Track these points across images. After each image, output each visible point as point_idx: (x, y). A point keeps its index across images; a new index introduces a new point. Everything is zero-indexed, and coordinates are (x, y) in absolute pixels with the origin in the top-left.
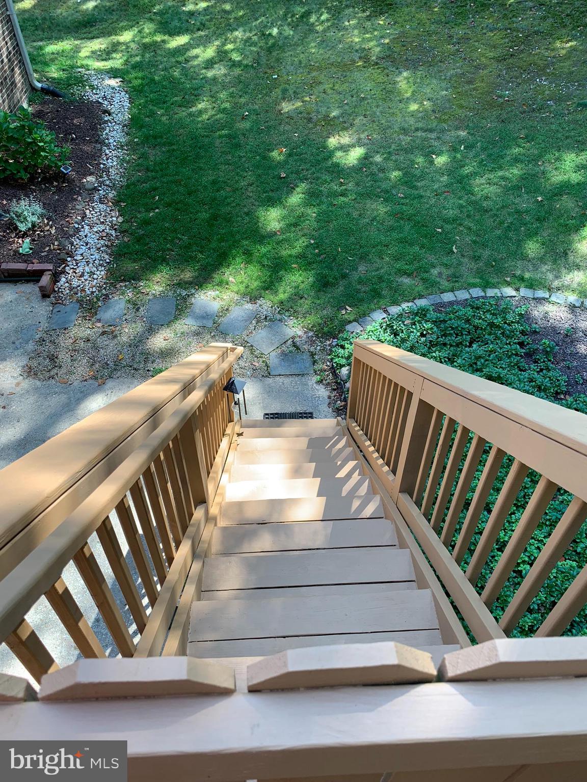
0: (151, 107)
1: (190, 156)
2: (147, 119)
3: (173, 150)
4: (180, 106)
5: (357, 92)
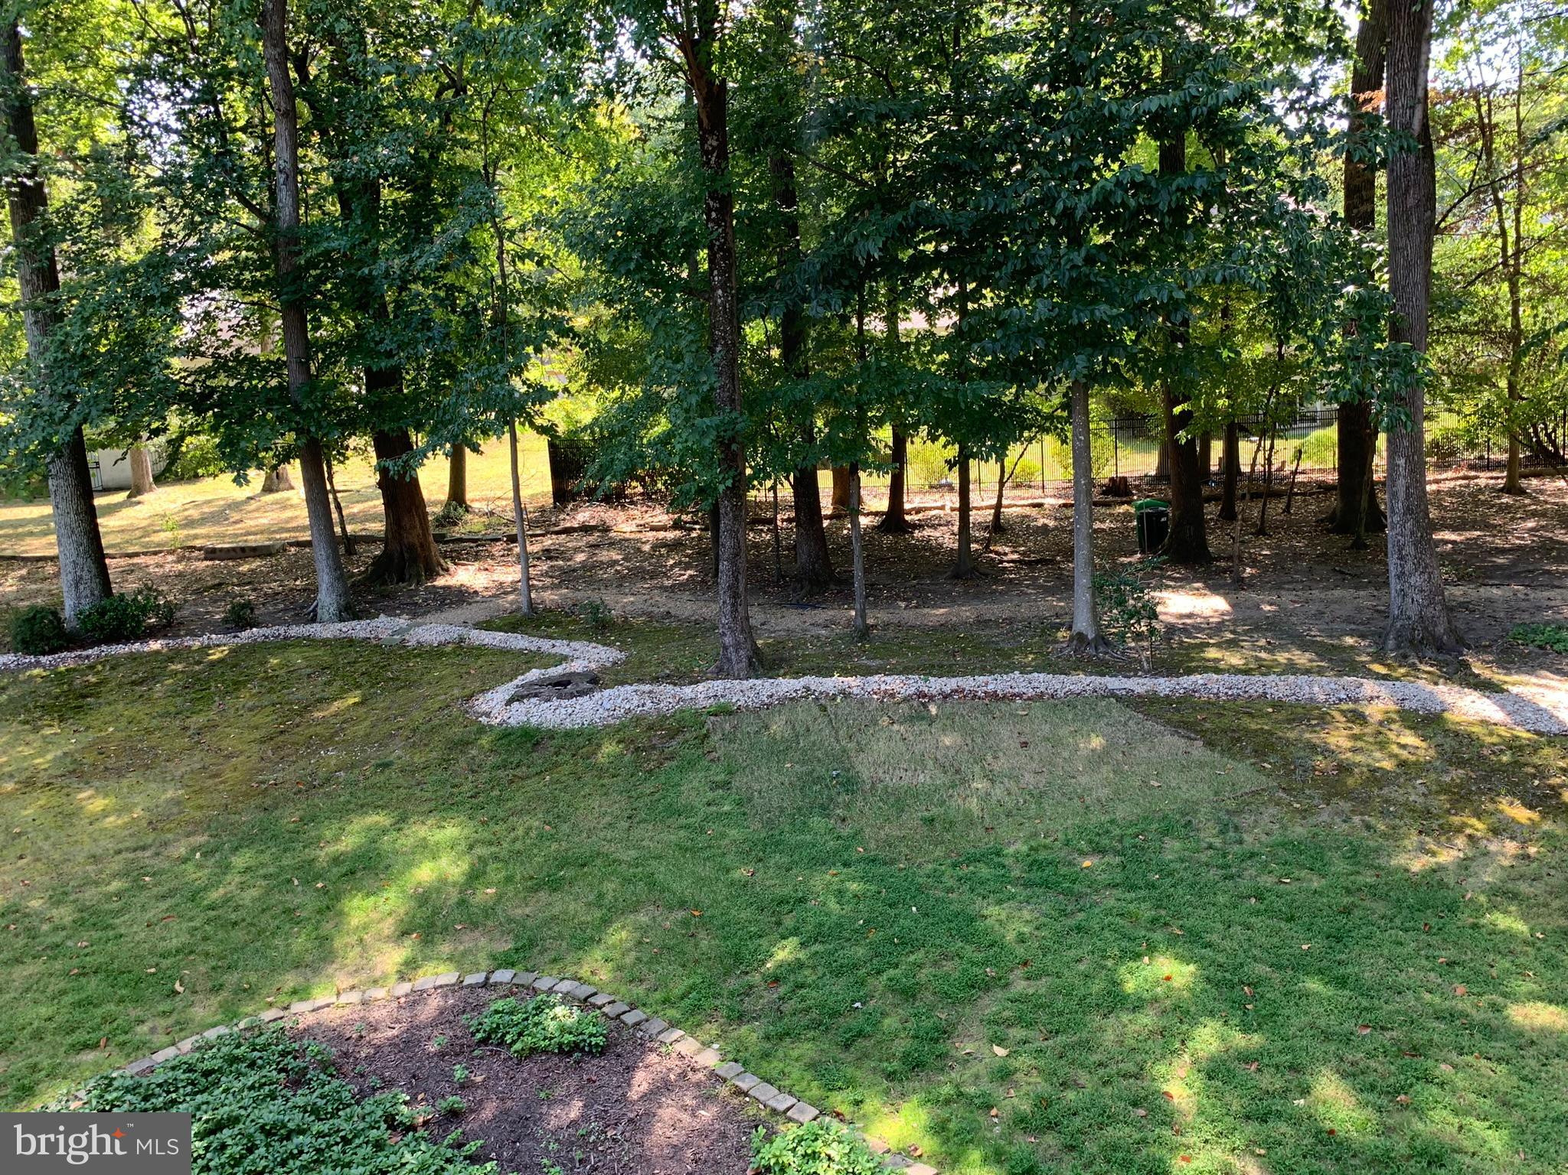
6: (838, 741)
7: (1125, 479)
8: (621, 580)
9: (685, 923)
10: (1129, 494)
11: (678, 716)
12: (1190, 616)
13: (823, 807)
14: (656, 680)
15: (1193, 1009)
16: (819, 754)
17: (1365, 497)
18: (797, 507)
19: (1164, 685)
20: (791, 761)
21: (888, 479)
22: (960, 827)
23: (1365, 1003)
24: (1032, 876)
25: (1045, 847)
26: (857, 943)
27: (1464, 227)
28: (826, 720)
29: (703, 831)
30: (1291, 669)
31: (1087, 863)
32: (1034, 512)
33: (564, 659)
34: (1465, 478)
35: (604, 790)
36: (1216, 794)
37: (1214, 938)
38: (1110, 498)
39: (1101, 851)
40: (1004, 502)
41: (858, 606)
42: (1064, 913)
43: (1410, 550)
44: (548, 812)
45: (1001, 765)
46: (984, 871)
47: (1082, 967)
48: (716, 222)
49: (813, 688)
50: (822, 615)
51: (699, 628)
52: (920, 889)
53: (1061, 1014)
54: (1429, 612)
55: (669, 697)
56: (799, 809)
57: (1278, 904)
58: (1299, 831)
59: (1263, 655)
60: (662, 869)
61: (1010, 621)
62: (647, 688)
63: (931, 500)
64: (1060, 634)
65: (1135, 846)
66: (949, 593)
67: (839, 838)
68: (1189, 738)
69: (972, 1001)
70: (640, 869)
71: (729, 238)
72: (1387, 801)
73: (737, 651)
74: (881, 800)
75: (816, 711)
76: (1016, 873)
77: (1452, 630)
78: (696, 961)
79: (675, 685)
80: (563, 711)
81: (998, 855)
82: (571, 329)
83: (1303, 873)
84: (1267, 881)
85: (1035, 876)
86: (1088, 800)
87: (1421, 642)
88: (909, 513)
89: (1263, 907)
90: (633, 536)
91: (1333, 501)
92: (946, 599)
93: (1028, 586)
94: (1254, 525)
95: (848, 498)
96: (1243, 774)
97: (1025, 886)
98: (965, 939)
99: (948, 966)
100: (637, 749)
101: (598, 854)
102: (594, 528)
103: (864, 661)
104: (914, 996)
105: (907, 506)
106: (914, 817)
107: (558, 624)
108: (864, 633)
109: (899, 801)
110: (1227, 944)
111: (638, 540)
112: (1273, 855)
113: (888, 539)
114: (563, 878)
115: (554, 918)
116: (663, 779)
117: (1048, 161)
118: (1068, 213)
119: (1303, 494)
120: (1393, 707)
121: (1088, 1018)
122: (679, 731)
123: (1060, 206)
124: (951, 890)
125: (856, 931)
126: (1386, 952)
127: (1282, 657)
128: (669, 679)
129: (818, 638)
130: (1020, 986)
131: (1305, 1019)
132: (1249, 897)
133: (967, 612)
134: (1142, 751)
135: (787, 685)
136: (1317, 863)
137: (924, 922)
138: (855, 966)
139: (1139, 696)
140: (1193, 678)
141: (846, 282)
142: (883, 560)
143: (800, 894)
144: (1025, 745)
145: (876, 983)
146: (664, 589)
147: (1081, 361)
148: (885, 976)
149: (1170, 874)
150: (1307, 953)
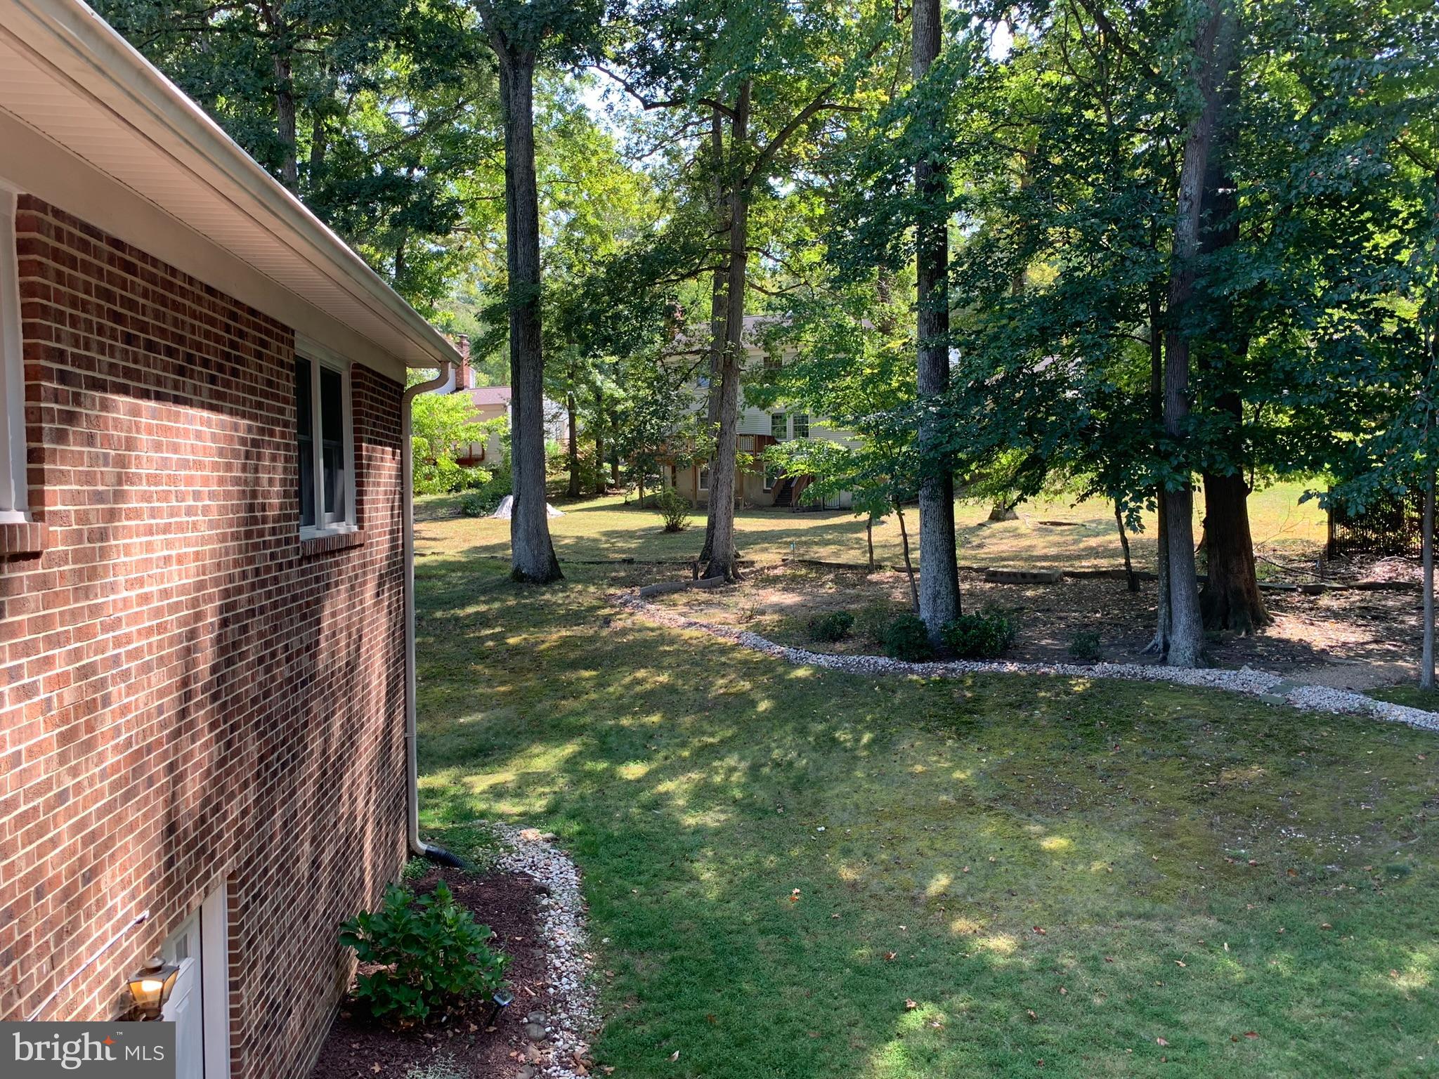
0: (618, 881)
1: (717, 970)
2: (616, 903)
3: (682, 959)
4: (669, 879)
5: (979, 854)
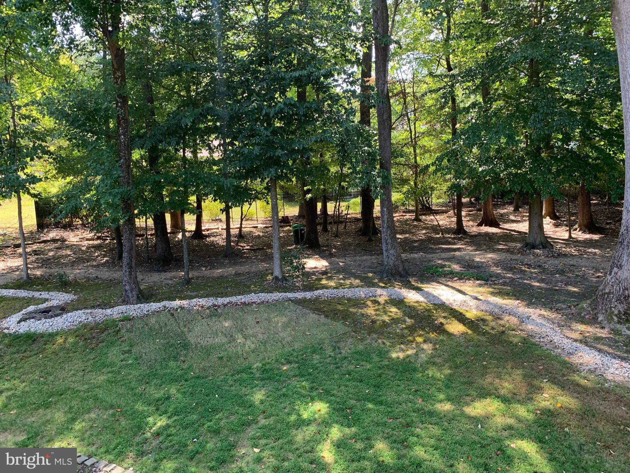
6: (180, 328)
7: (287, 217)
8: (73, 264)
9: (113, 415)
10: (289, 222)
11: (105, 323)
12: (315, 268)
13: (175, 357)
14: (93, 307)
15: (330, 421)
16: (171, 334)
17: (371, 223)
18: (156, 229)
19: (308, 295)
20: (159, 339)
21: (195, 217)
22: (234, 359)
23: (389, 410)
24: (264, 376)
25: (268, 363)
26: (193, 413)
27: (400, 128)
28: (174, 319)
29: (119, 373)
30: (351, 286)
31: (285, 368)
32: (254, 230)
33: (46, 300)
34: (402, 216)
35: (70, 359)
36: (331, 335)
37: (335, 392)
38: (282, 224)
39: (289, 362)
40: (243, 226)
41: (185, 270)
42: (278, 390)
43: (389, 241)
44: (42, 372)
45: (250, 331)
46: (245, 376)
47: (286, 411)
48: (121, 107)
49: (167, 306)
50: (169, 275)
51: (111, 283)
52: (219, 387)
53: (280, 431)
54: (396, 263)
55: (100, 314)
56: (164, 359)
57: (356, 376)
58: (361, 347)
59: (342, 281)
60: (101, 392)
61: (249, 273)
62: (89, 311)
63: (213, 226)
64: (268, 278)
65: (303, 359)
66: (223, 263)
67: (182, 369)
68: (319, 314)
69: (243, 431)
70: (90, 393)
71: (127, 115)
72: (389, 333)
73: (131, 292)
74: (200, 351)
75: (169, 316)
76: (258, 375)
77: (404, 269)
78: (120, 432)
79: (103, 309)
80: (47, 324)
81: (250, 369)
82: (49, 151)
83: (364, 363)
84: (351, 367)
85: (265, 375)
86: (284, 343)
87: (394, 274)
88: (204, 231)
89: (351, 378)
90: (78, 243)
91: (361, 225)
92: (222, 265)
93: (254, 259)
94: (334, 233)
95: (178, 225)
96: (339, 327)
97: (262, 380)
98: (239, 405)
99: (233, 418)
100: (86, 339)
101: (69, 389)
102: (58, 240)
103: (189, 293)
104: (219, 433)
105: (203, 228)
106: (214, 357)
107: (42, 284)
108: (188, 281)
109: (208, 351)
110: (339, 394)
111: (80, 245)
112: (353, 357)
113: (196, 242)
114: (51, 402)
115: (48, 421)
116: (99, 351)
117: (259, 94)
118: (267, 114)
119: (350, 222)
120: (387, 298)
121: (290, 431)
122: (106, 329)
123: (264, 112)
124: (232, 386)
125: (192, 408)
126: (394, 389)
127: (348, 282)
128: (99, 306)
129: (168, 284)
130: (263, 422)
131: (370, 419)
132: (346, 375)
133: (231, 270)
134: (302, 321)
135: (154, 306)
136: (368, 359)
137: (221, 401)
138: (193, 423)
139: (300, 299)
140: (318, 291)
141: (178, 135)
142: (194, 250)
143: (167, 396)
144: (258, 322)
145: (203, 429)
146: (93, 266)
147: (272, 170)
148: (206, 426)
149: (317, 369)
150: (368, 394)
